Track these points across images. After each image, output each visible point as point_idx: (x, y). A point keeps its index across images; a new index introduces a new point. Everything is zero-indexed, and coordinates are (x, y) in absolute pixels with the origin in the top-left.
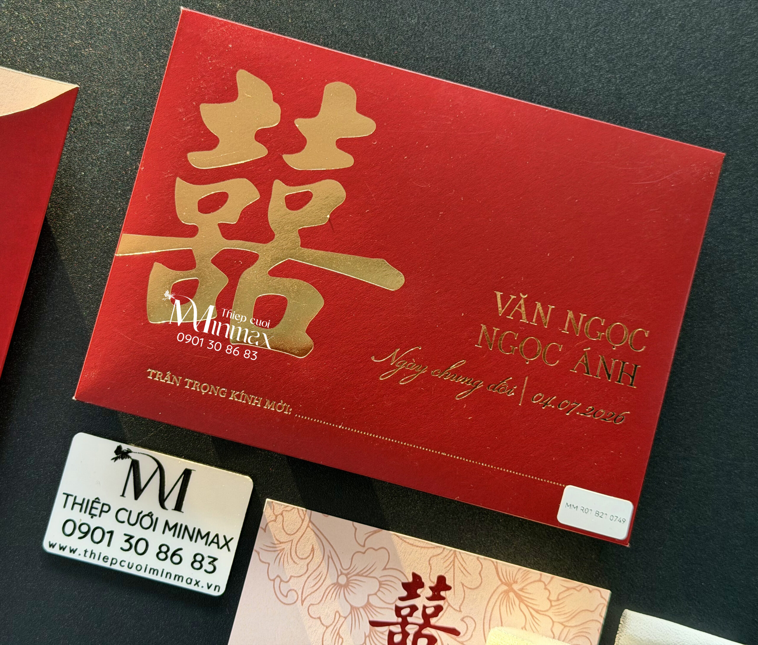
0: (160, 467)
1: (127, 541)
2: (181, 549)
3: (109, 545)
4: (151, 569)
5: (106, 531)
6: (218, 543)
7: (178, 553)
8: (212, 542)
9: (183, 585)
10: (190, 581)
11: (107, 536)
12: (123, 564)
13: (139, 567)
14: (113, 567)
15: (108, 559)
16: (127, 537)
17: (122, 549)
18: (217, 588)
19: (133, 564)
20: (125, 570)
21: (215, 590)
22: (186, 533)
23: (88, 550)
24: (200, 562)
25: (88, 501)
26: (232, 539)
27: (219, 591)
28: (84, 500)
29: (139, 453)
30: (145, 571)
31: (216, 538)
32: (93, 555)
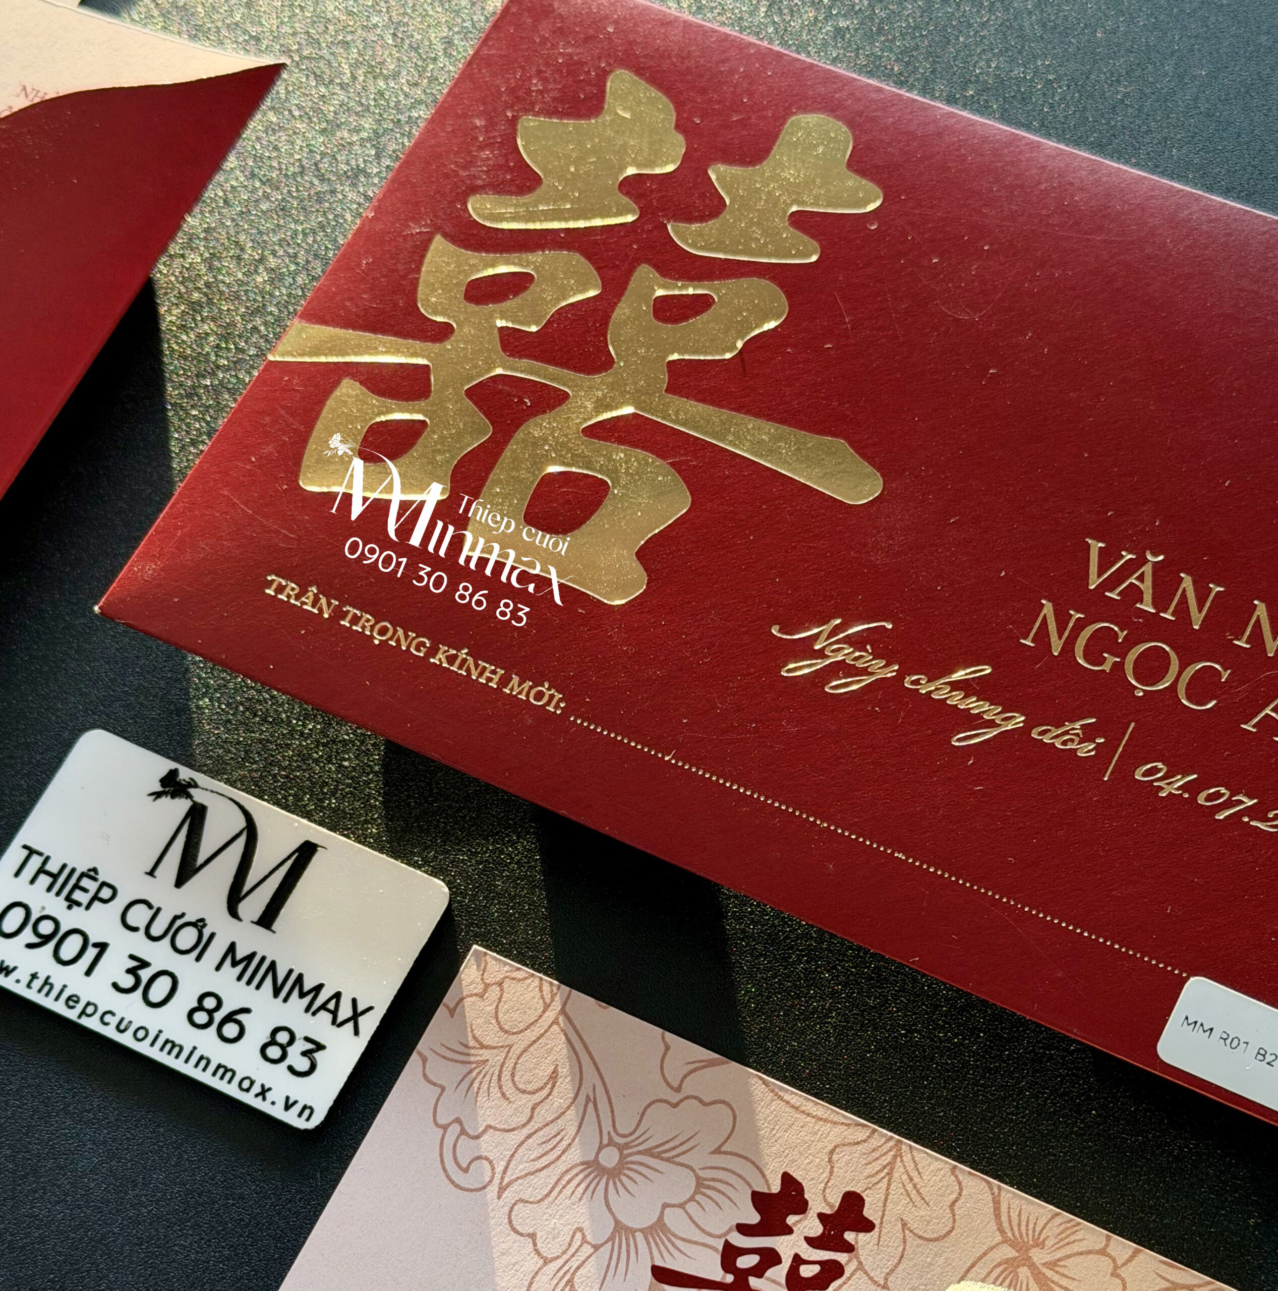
0: (251, 830)
1: (131, 971)
2: (247, 1011)
3: (88, 973)
4: (167, 1041)
5: (92, 940)
6: (335, 1013)
7: (240, 1017)
8: (323, 1007)
9: (231, 1090)
10: (247, 1084)
11: (91, 953)
12: (108, 1018)
13: (141, 1033)
14: (85, 1022)
15: (77, 1002)
16: (134, 964)
17: (115, 986)
18: (307, 1112)
19: (130, 1022)
20: (109, 1032)
21: (300, 1115)
22: (269, 978)
23: (39, 975)
24: (283, 1048)
25: (73, 871)
26: (370, 1008)
27: (308, 1119)
28: (64, 866)
29: (212, 791)
30: (152, 1044)
31: (334, 1001)
32: (47, 988)
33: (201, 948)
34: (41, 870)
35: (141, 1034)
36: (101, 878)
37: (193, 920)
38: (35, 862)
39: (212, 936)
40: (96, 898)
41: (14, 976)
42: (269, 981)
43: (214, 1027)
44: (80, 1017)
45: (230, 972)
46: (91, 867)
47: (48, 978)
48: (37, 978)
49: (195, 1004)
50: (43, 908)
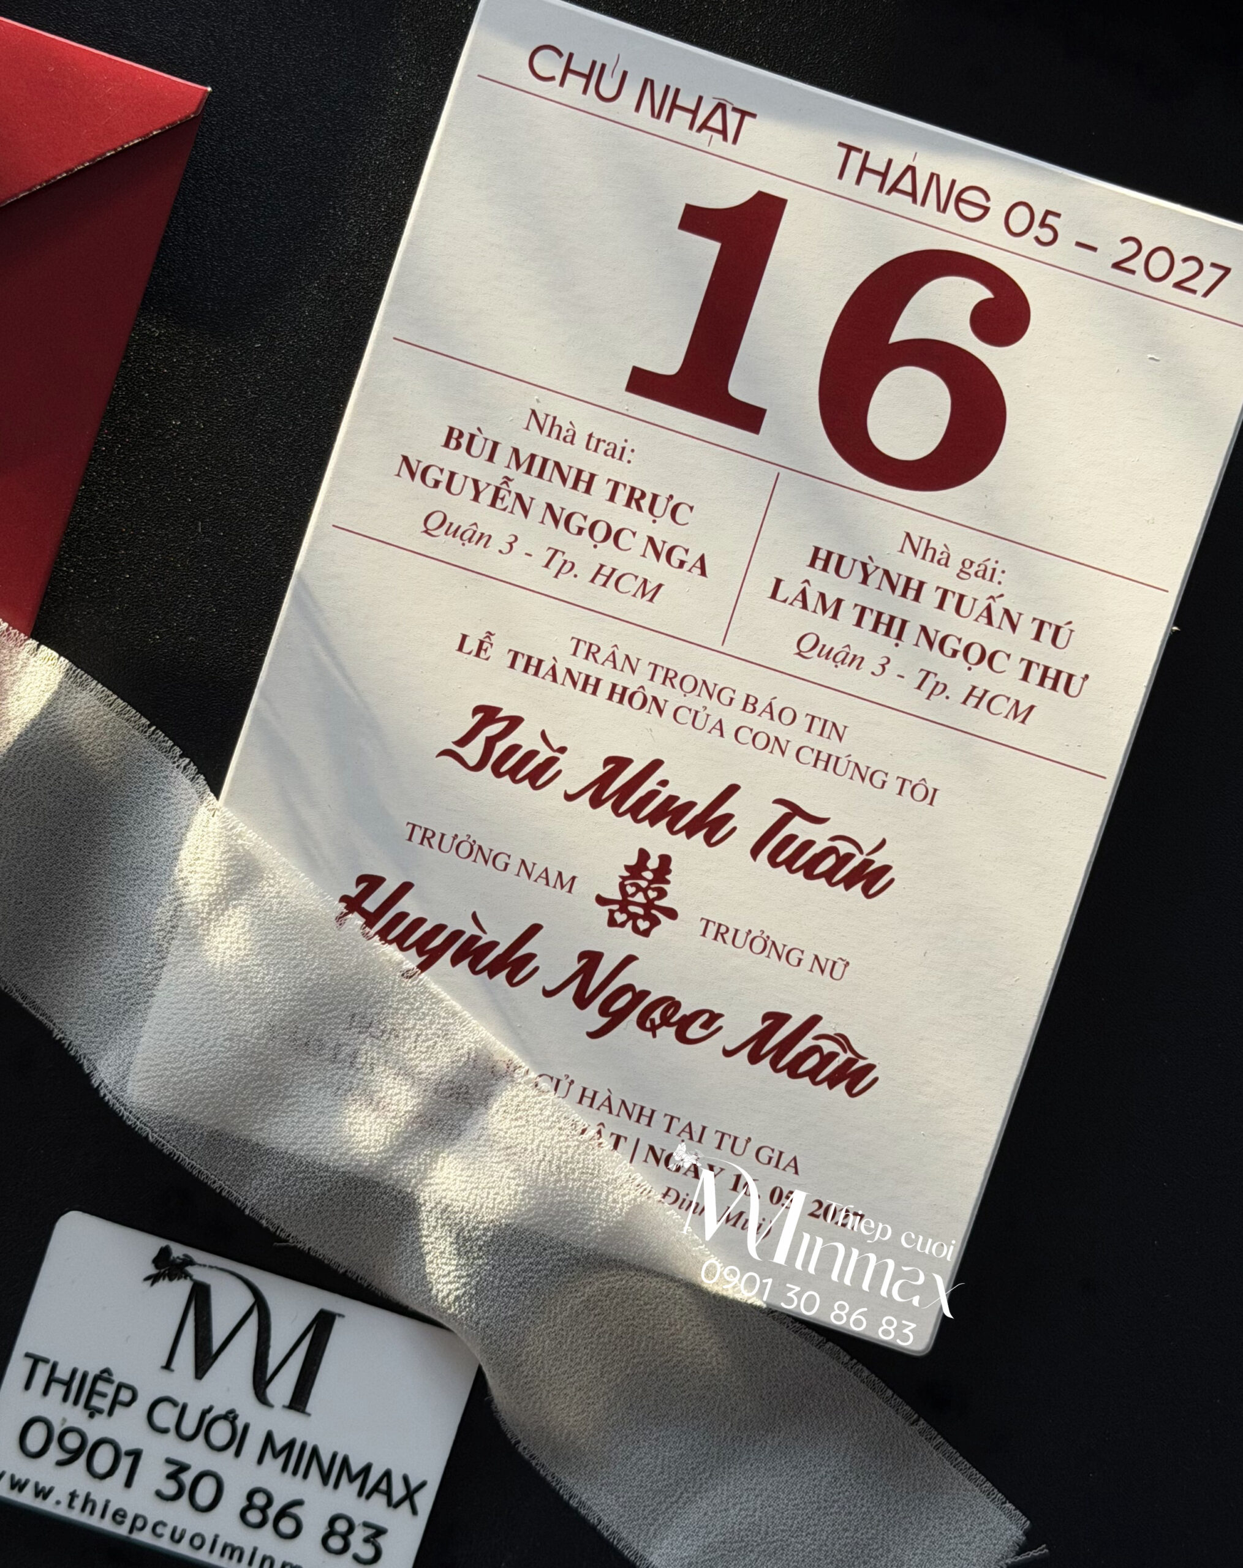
33: (237, 1441)
34: (51, 1380)
35: (197, 1542)
36: (117, 1378)
37: (223, 1412)
38: (43, 1372)
39: (246, 1428)
40: (115, 1402)
41: (52, 1498)
42: (314, 1468)
43: (269, 1525)
44: (131, 1531)
45: (273, 1465)
46: (103, 1367)
47: (88, 1495)
48: (78, 1496)
49: (244, 1503)
50: (64, 1420)
